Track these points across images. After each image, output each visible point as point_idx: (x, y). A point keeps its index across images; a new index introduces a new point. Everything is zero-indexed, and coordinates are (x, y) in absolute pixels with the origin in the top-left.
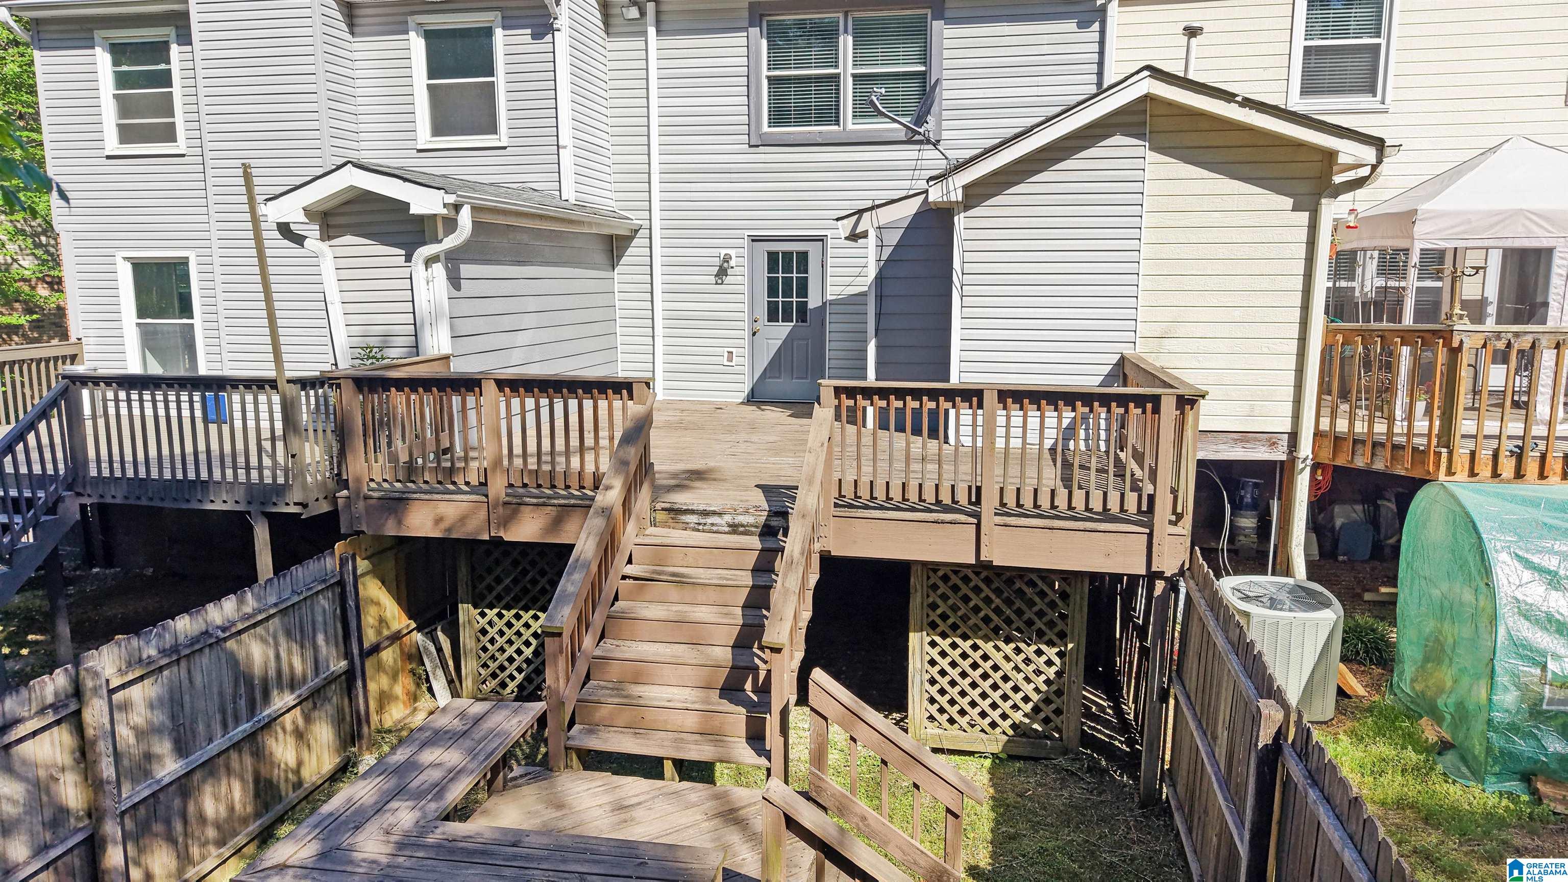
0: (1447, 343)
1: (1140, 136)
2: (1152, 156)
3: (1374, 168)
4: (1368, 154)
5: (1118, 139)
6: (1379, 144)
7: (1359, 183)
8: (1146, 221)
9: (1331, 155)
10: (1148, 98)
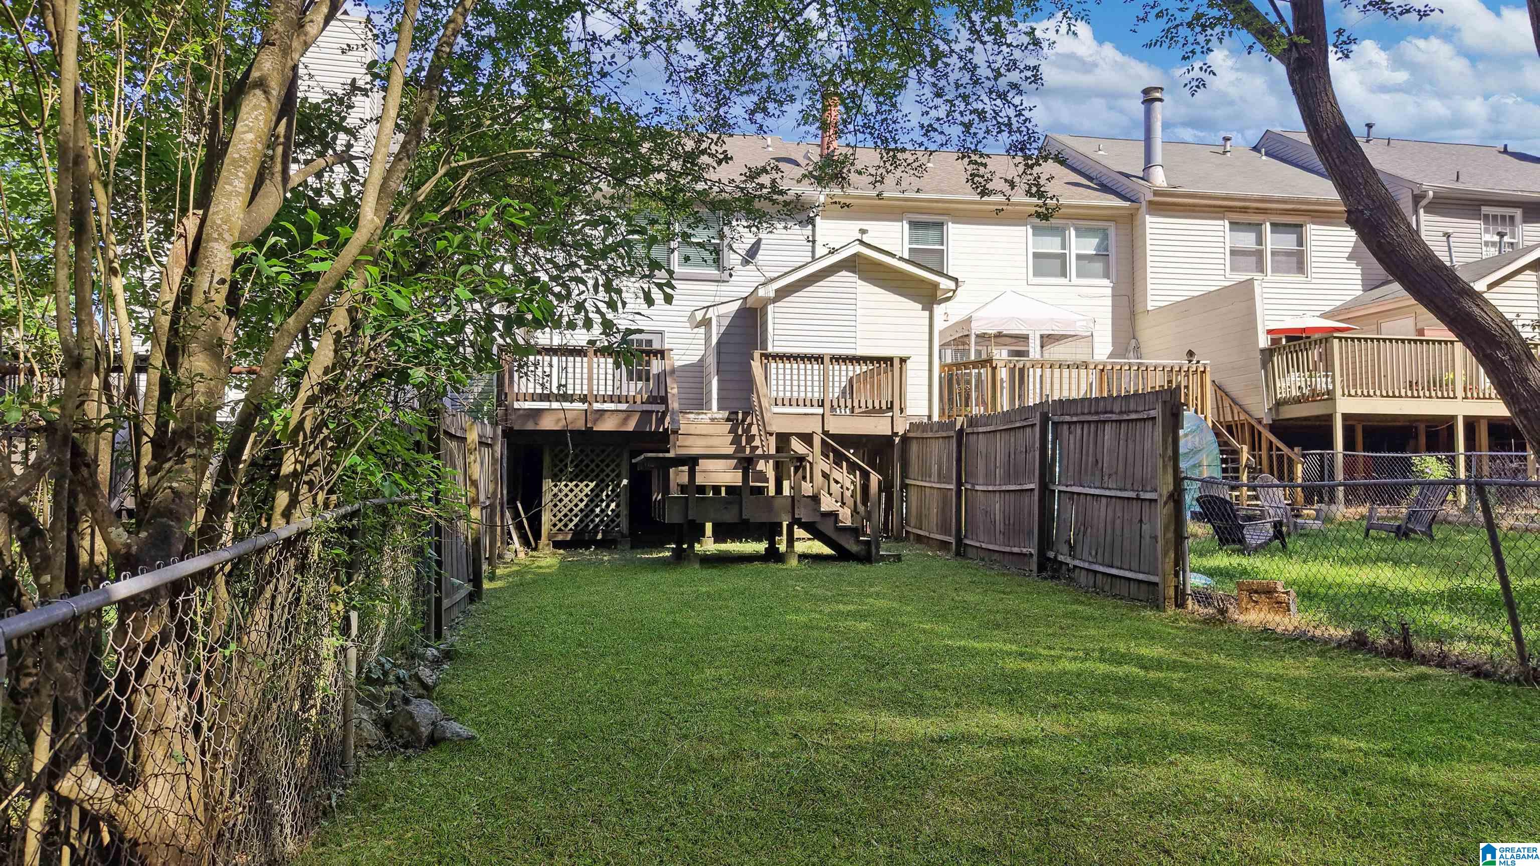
0: (991, 365)
1: (854, 272)
2: (860, 282)
3: (954, 291)
4: (952, 285)
5: (844, 273)
6: (956, 280)
7: (948, 299)
8: (859, 312)
9: (936, 286)
10: (857, 255)
